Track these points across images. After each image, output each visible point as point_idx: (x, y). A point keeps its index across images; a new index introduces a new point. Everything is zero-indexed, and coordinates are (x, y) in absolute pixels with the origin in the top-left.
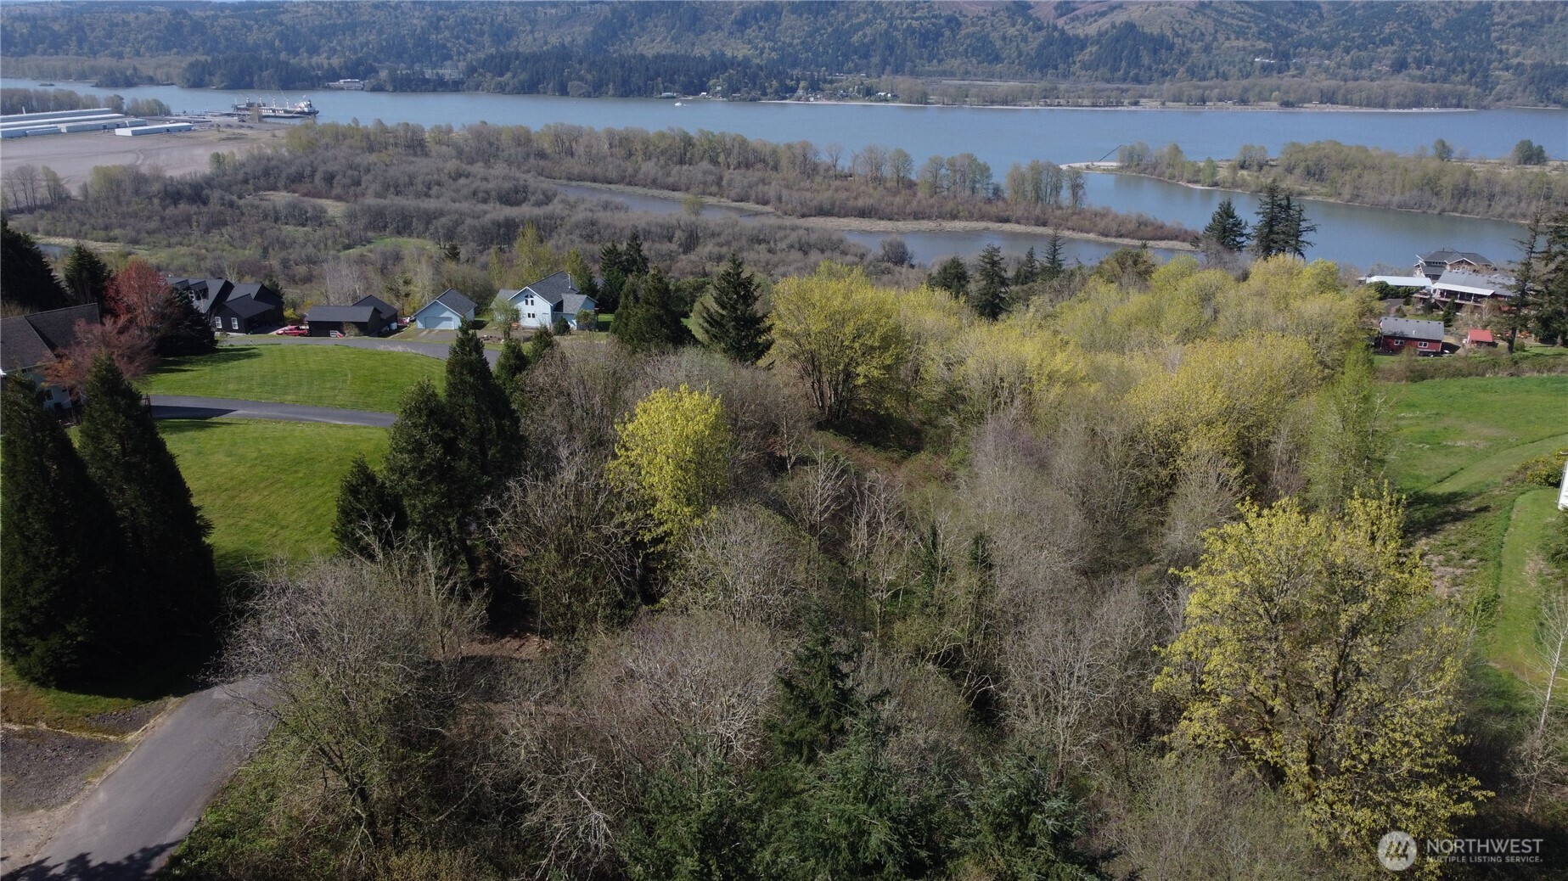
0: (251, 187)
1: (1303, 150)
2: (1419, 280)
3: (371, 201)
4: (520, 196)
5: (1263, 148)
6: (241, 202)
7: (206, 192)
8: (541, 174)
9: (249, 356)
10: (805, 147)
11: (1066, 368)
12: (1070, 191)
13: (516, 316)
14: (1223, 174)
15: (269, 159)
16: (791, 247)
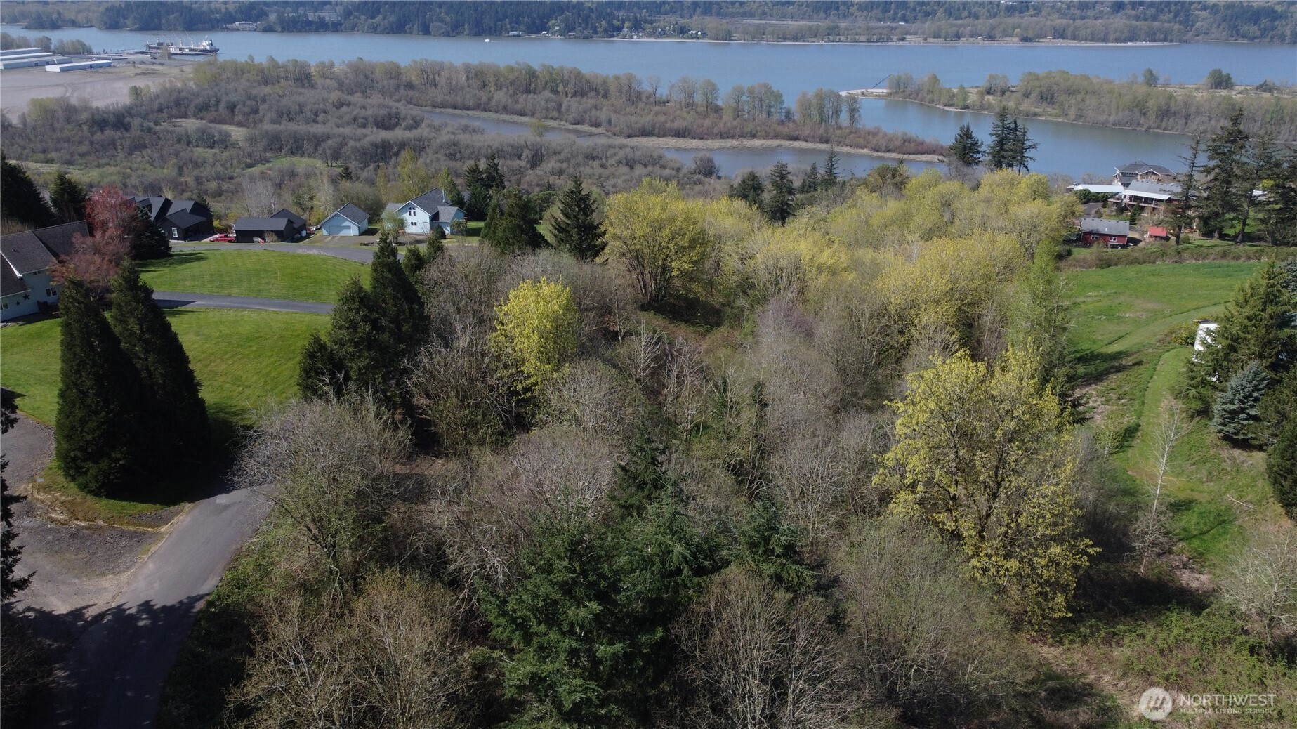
0: (165, 115)
1: (1037, 78)
2: (1116, 188)
3: (268, 126)
4: (394, 121)
5: (1005, 77)
6: (158, 128)
7: (127, 120)
8: (410, 103)
9: (199, 259)
10: (630, 78)
11: (831, 262)
12: (848, 114)
13: (402, 224)
14: (973, 98)
15: (179, 92)
16: (620, 162)
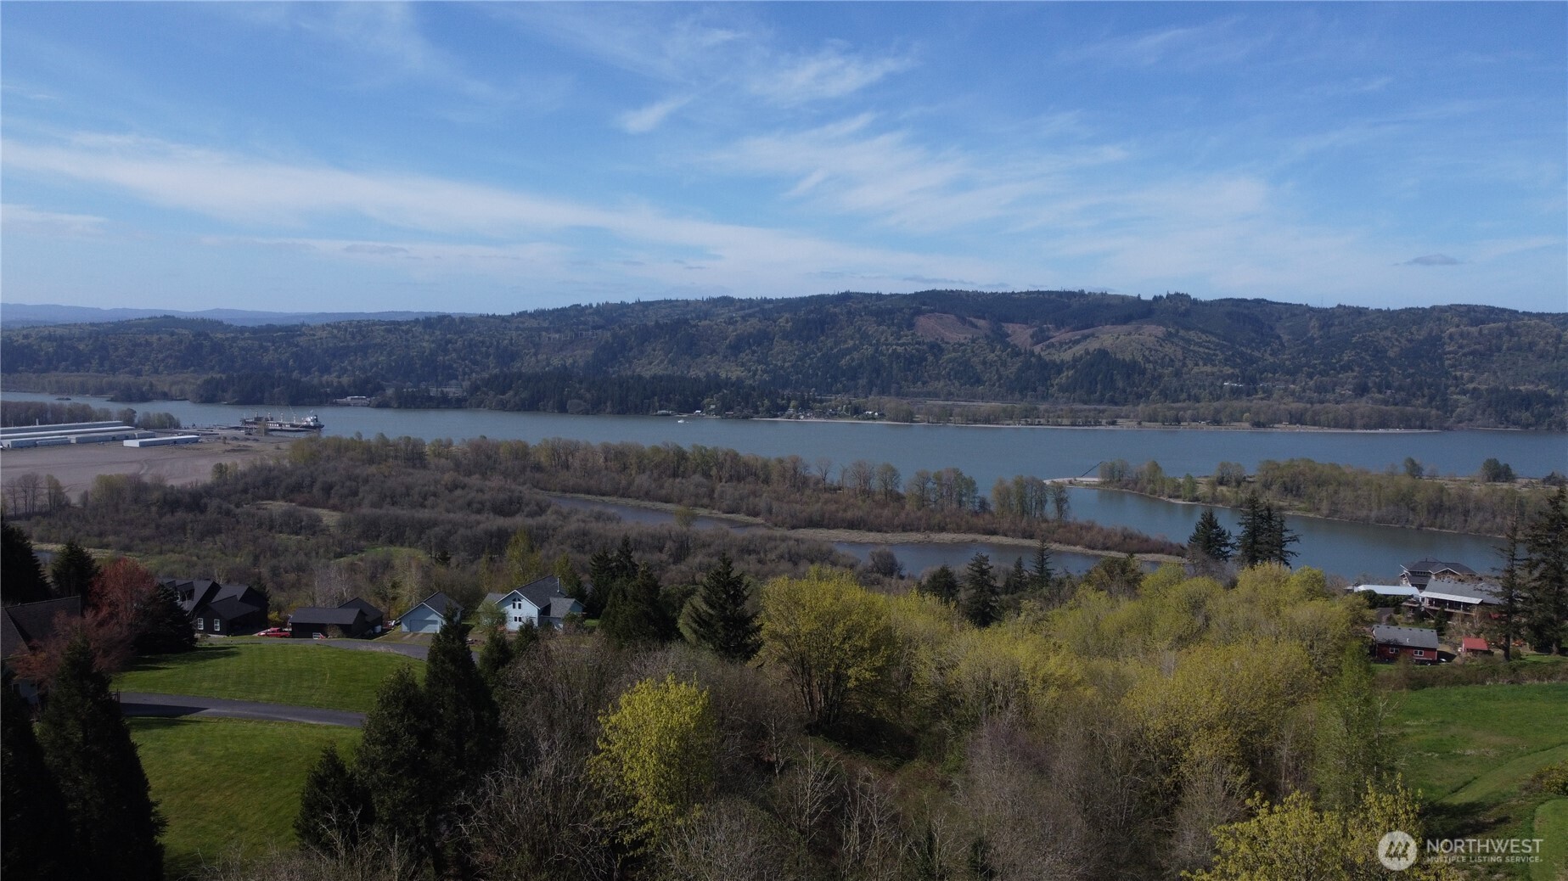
0: (249, 496)
1: (1278, 467)
2: (1406, 589)
3: (366, 510)
4: (515, 506)
5: (1239, 465)
6: (238, 511)
7: (205, 500)
8: (536, 486)
9: (227, 655)
10: (796, 461)
11: (1060, 672)
12: (1054, 505)
13: (503, 619)
14: (1203, 489)
15: (270, 470)
16: (782, 557)
